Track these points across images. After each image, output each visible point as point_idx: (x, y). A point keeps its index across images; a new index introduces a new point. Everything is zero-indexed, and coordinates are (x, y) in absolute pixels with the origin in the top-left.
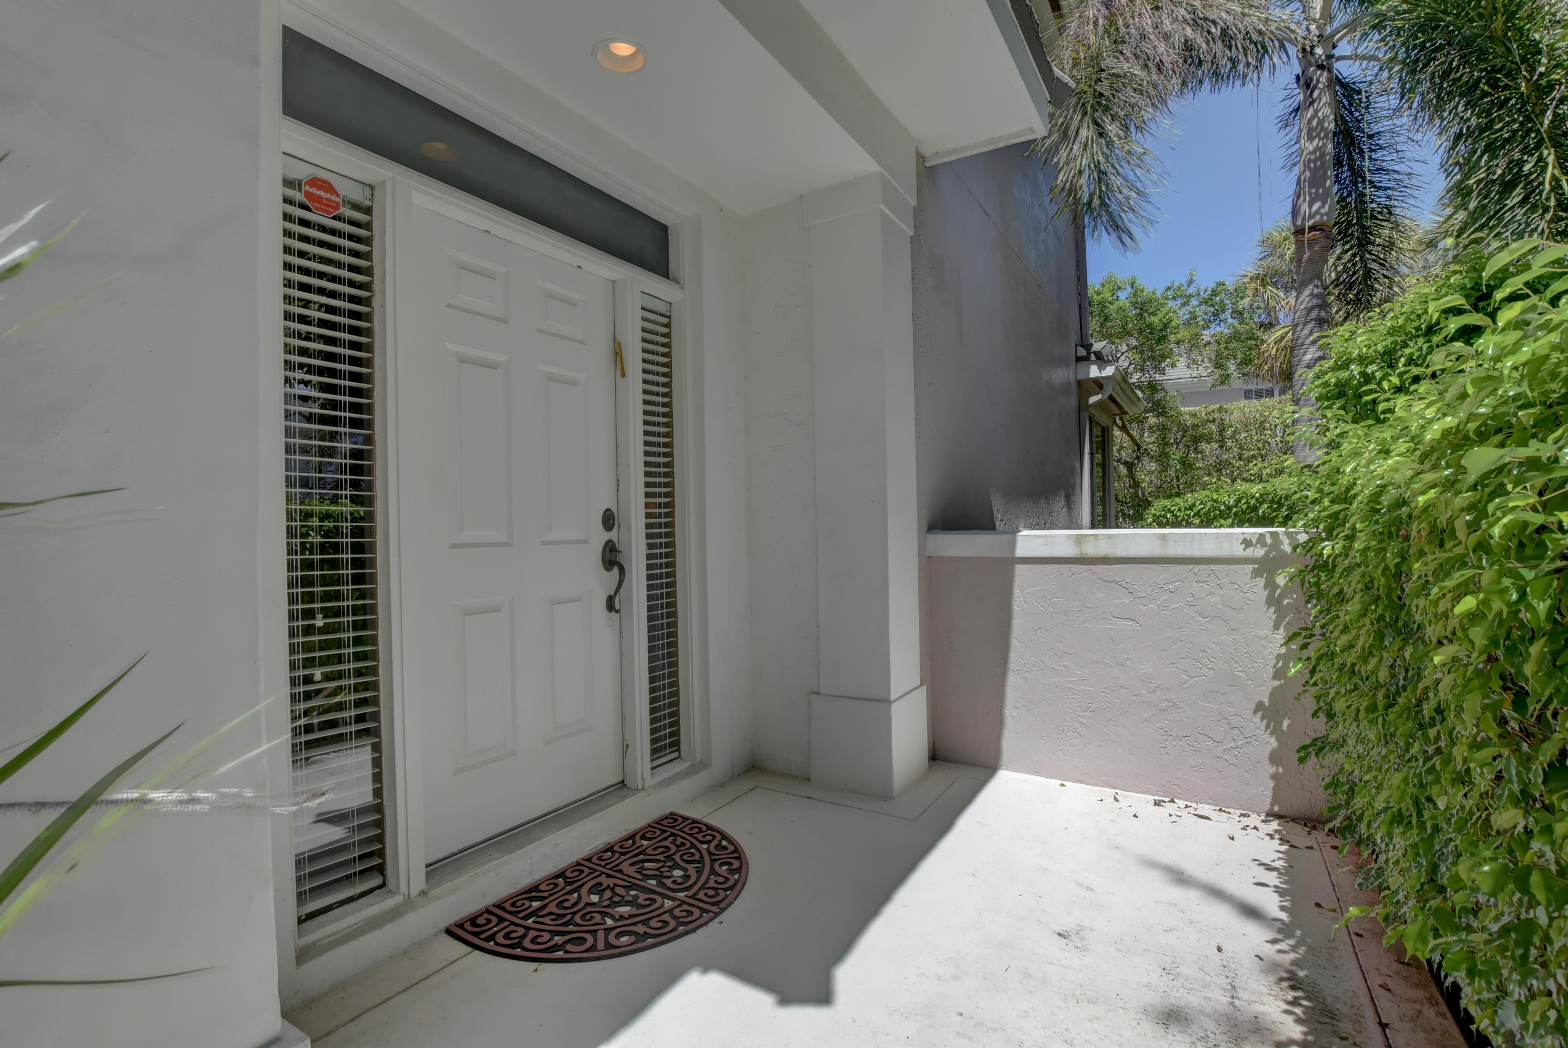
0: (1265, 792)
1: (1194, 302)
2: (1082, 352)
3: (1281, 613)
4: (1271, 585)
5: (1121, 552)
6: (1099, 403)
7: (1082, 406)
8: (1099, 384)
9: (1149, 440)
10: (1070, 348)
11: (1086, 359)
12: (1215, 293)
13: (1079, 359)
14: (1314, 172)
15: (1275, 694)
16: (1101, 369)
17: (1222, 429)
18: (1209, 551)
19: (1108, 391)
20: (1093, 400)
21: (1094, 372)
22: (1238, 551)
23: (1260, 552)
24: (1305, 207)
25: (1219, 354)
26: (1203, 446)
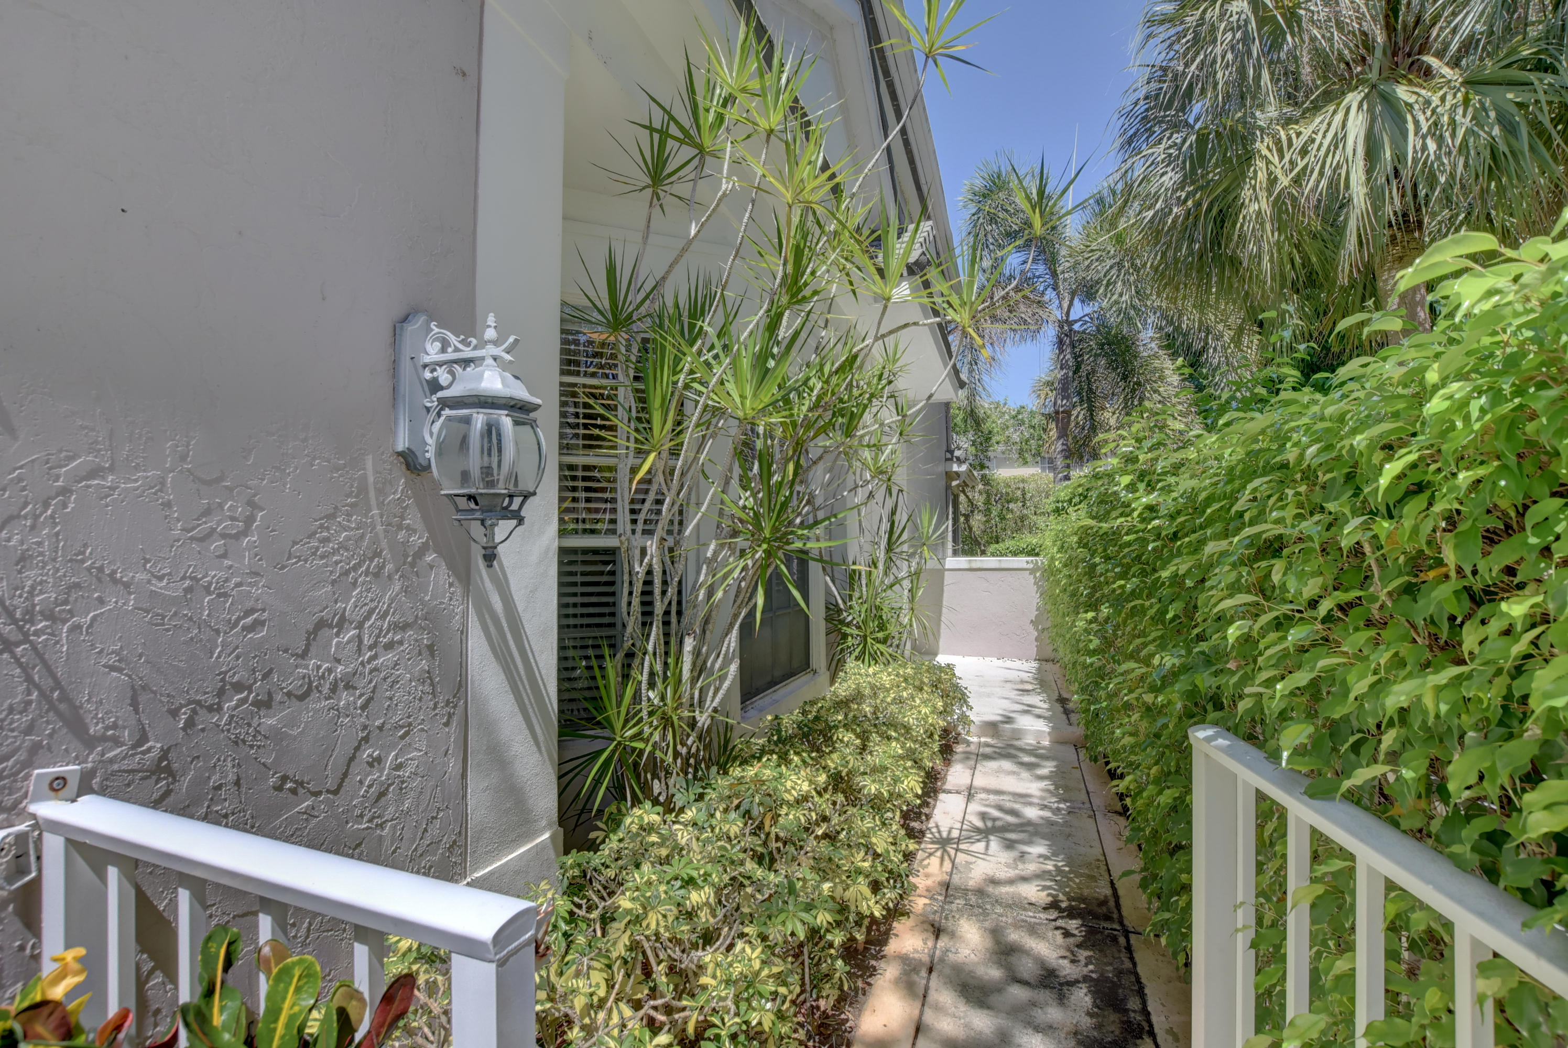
0: (1033, 651)
1: (1007, 417)
2: (949, 456)
3: (1039, 587)
4: (1035, 577)
5: (985, 566)
6: (958, 486)
7: (948, 487)
8: (958, 474)
9: (979, 500)
10: (941, 453)
11: (951, 459)
12: (1019, 413)
13: (947, 460)
14: (1064, 385)
15: (1036, 616)
16: (959, 466)
17: (1024, 495)
18: (1015, 566)
19: (962, 478)
20: (954, 483)
21: (955, 468)
22: (1025, 566)
23: (1031, 566)
24: (1059, 402)
25: (1021, 449)
26: (1011, 506)
